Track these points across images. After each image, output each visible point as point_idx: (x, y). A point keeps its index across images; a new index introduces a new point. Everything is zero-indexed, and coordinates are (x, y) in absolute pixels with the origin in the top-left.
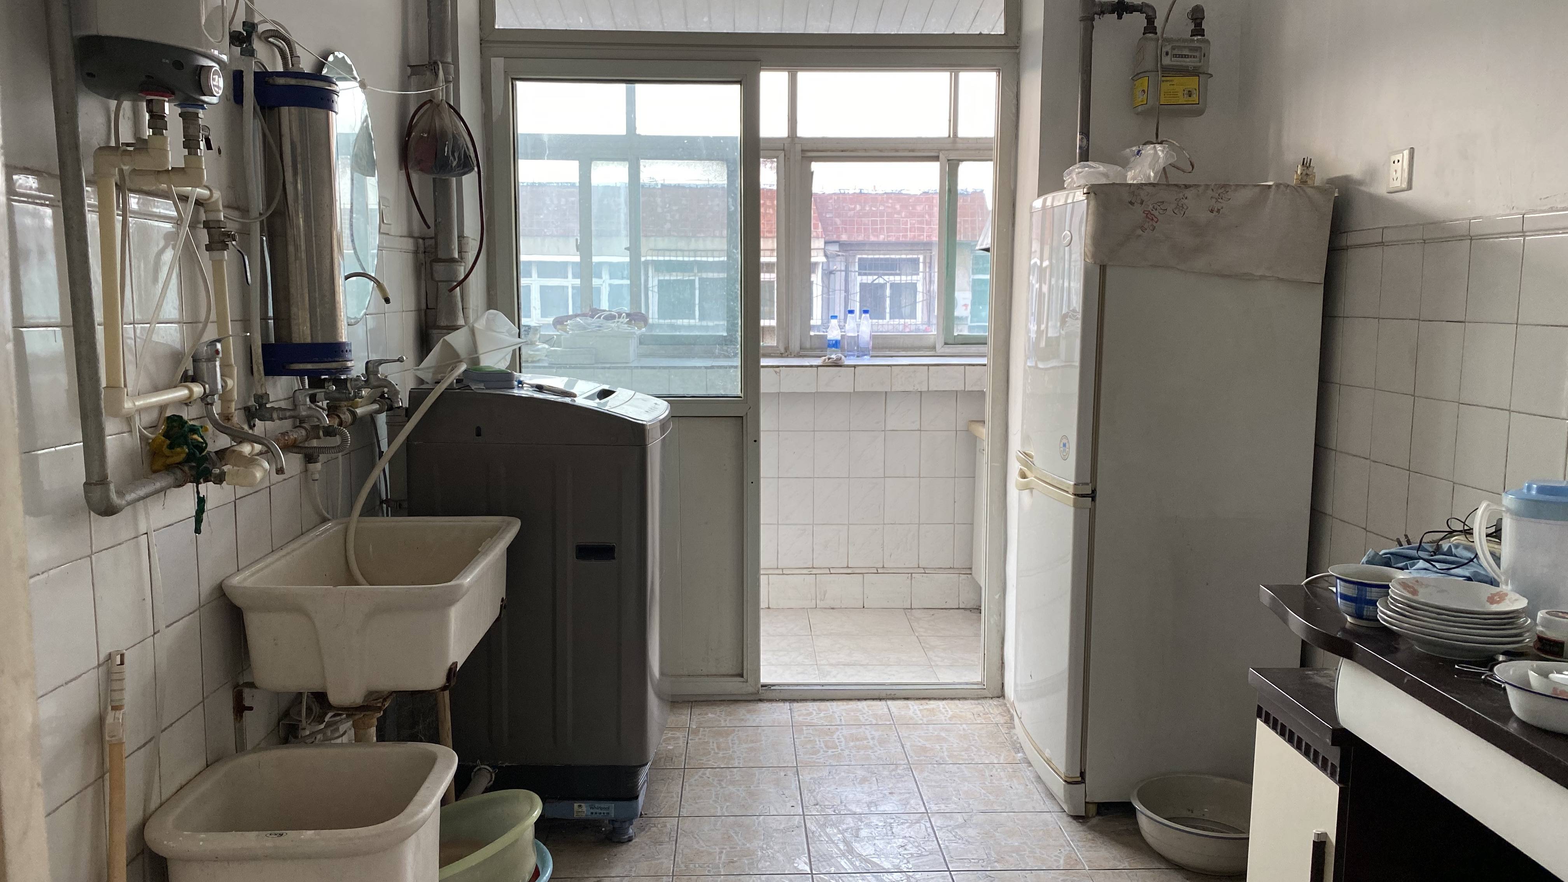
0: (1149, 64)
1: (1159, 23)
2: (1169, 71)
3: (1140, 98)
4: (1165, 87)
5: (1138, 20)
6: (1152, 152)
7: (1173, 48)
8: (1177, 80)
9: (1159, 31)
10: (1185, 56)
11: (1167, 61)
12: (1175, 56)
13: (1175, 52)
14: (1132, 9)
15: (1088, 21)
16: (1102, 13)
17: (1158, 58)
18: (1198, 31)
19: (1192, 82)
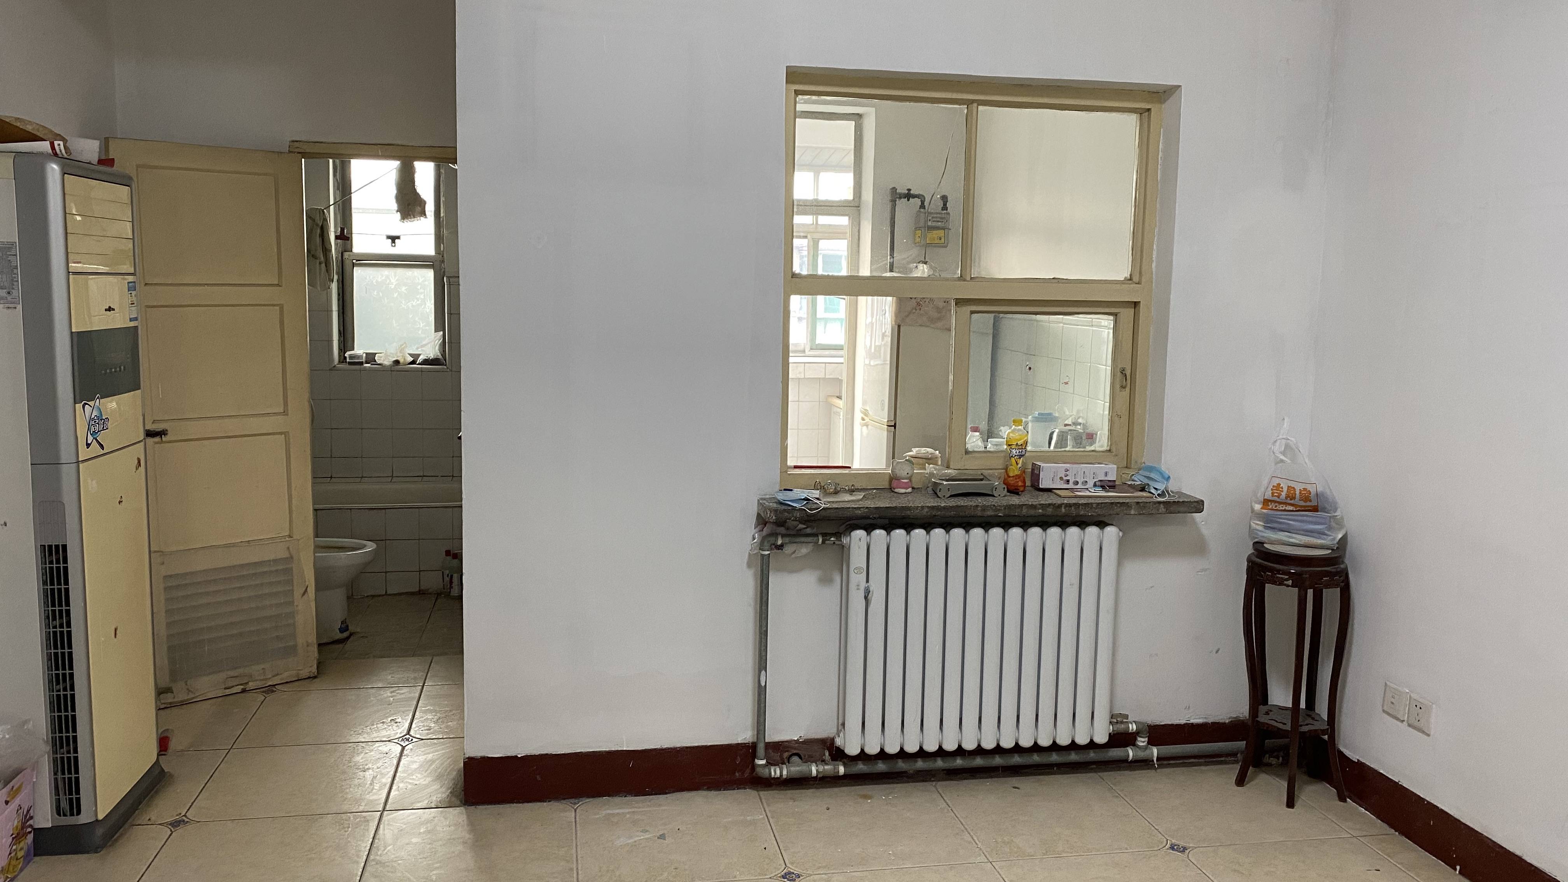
0: (922, 224)
1: (926, 204)
2: (931, 228)
3: (918, 240)
4: (929, 235)
5: (918, 201)
6: (922, 268)
7: (933, 218)
8: (935, 232)
9: (926, 209)
10: (938, 221)
11: (930, 223)
12: (934, 221)
13: (934, 219)
14: (914, 196)
15: (894, 202)
16: (900, 198)
17: (926, 222)
18: (945, 208)
19: (941, 233)
